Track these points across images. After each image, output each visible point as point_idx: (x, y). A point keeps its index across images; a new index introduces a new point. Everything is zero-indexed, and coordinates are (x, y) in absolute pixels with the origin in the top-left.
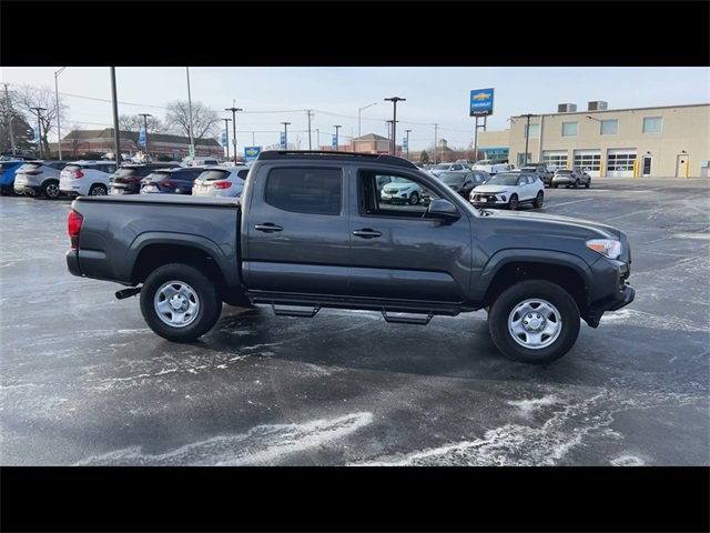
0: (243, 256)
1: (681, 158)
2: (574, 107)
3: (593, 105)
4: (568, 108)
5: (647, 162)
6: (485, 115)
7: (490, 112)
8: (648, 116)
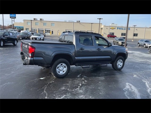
0: (76, 56)
1: (58, 31)
2: (37, 19)
3: (41, 19)
4: (36, 19)
5: (52, 32)
6: (14, 18)
7: (15, 18)
8: (52, 23)
